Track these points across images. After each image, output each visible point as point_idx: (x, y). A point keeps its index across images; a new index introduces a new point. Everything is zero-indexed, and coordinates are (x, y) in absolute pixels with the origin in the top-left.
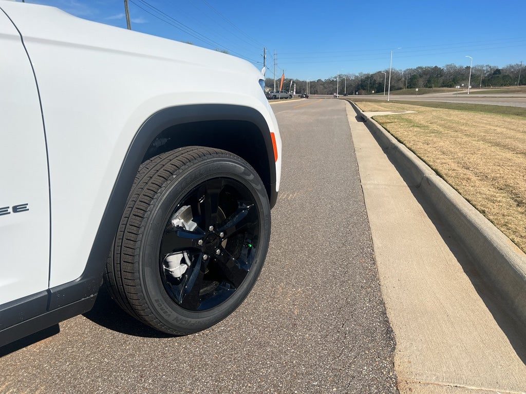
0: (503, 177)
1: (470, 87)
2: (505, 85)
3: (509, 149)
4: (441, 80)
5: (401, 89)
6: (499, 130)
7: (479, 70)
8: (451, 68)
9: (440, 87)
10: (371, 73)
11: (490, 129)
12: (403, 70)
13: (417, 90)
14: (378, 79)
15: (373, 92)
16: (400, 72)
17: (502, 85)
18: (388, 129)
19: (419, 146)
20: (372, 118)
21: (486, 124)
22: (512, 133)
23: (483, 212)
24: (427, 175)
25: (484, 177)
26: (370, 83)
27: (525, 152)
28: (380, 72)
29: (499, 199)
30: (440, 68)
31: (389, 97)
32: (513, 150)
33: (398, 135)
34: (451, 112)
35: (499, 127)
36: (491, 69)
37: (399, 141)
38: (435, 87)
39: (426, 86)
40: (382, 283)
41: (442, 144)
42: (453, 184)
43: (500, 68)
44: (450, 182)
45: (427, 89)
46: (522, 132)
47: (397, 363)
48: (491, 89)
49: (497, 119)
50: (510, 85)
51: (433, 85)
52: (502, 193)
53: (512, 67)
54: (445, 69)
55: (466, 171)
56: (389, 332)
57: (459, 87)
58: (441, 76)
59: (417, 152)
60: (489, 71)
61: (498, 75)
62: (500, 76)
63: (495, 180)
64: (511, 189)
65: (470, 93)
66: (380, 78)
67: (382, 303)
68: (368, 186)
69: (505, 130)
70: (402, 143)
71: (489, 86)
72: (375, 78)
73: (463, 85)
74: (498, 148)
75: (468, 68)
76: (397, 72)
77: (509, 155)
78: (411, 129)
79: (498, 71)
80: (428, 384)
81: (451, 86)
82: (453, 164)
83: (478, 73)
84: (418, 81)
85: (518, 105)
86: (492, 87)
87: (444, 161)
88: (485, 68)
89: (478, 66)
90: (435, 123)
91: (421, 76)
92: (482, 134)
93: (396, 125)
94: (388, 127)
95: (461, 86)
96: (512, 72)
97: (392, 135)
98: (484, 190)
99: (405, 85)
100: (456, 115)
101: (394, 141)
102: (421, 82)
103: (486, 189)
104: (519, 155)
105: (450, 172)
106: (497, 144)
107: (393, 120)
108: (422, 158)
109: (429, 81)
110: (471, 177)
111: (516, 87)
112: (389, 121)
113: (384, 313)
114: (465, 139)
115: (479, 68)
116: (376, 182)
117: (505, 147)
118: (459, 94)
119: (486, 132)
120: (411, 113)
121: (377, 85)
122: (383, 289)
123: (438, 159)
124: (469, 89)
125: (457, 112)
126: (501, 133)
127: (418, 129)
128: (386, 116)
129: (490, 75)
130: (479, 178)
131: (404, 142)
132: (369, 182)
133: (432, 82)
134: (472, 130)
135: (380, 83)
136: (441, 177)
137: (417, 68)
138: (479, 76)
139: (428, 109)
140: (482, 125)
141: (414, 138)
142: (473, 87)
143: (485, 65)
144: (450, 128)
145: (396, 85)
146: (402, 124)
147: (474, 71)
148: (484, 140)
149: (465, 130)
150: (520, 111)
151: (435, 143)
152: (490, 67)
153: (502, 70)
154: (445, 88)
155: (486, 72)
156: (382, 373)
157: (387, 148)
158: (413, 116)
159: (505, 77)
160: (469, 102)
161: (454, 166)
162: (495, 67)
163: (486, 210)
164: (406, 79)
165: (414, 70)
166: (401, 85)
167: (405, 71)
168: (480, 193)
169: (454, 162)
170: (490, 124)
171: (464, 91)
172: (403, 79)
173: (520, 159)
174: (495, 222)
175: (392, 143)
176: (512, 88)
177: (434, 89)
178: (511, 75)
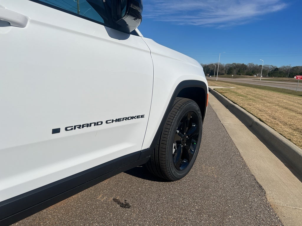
0: (295, 124)
1: (261, 76)
2: (281, 77)
3: (293, 111)
4: (246, 71)
5: (223, 74)
6: (285, 101)
7: (266, 67)
8: (252, 65)
9: (245, 75)
10: (207, 65)
11: (280, 100)
12: (225, 64)
13: (233, 76)
14: (211, 68)
15: (208, 75)
16: (223, 65)
17: (279, 77)
18: (226, 96)
19: (246, 106)
20: (214, 89)
21: (277, 97)
22: (292, 103)
23: (290, 140)
24: (255, 121)
25: (285, 124)
26: (207, 70)
27: (301, 113)
28: (212, 64)
29: (295, 134)
30: (245, 65)
31: (217, 78)
32: (296, 112)
33: (233, 100)
34: (255, 89)
35: (284, 99)
36: (273, 68)
37: (234, 103)
38: (242, 75)
39: (237, 74)
40: (249, 168)
41: (258, 106)
42: (271, 126)
43: (278, 67)
44: (269, 125)
45: (238, 75)
46: (297, 103)
47: (268, 198)
48: (273, 78)
49: (282, 95)
50: (284, 77)
51: (241, 74)
52: (296, 132)
53: (285, 67)
54: (248, 65)
55: (275, 120)
56: (260, 187)
57: (256, 76)
58: (246, 69)
59: (246, 109)
60: (272, 69)
61: (277, 71)
62: (278, 71)
63: (291, 125)
64: (300, 130)
65: (262, 80)
66: (212, 67)
67: (252, 175)
68: (225, 124)
69: (288, 101)
70: (236, 104)
71: (272, 76)
72: (209, 67)
73: (258, 75)
74: (287, 110)
75: (261, 66)
76: (222, 65)
77: (294, 114)
78: (238, 97)
79: (277, 69)
80: (284, 207)
81: (251, 75)
82: (267, 117)
83: (266, 69)
84: (233, 71)
85: (289, 88)
86: (273, 77)
87: (262, 115)
88: (270, 67)
89: (266, 65)
90: (250, 95)
91: (235, 68)
92: (277, 102)
93: (229, 94)
94: (225, 95)
95: (257, 75)
96: (285, 70)
97: (229, 99)
98: (287, 130)
99: (226, 72)
100: (258, 91)
101: (231, 103)
102: (235, 71)
103: (288, 130)
104: (299, 115)
105: (267, 120)
106: (286, 108)
107: (226, 92)
108: (250, 112)
109: (239, 71)
110: (278, 123)
111: (287, 78)
112: (224, 92)
113: (255, 179)
114: (269, 104)
115: (267, 66)
116: (228, 123)
117: (291, 110)
118: (255, 79)
119: (278, 101)
120: (235, 89)
121: (210, 72)
122: (251, 170)
123: (258, 113)
124: (261, 78)
125: (258, 90)
126: (286, 103)
127: (242, 97)
128: (222, 89)
129: (272, 71)
130: (282, 124)
131: (237, 104)
132: (225, 122)
133: (241, 72)
134: (271, 100)
135: (212, 70)
136: (263, 122)
137: (233, 64)
138: (267, 71)
139: (242, 87)
140: (275, 98)
141: (242, 102)
142: (263, 77)
143: (270, 65)
144: (258, 98)
145: (221, 72)
146: (232, 94)
147: (264, 68)
148: (278, 105)
149: (267, 100)
150: (290, 92)
151: (254, 105)
152: (273, 66)
153: (279, 68)
154: (247, 76)
155: (270, 69)
156: (264, 201)
157: (227, 106)
158: (236, 90)
159: (280, 72)
160: (261, 85)
161: (268, 117)
162: (276, 66)
163: (291, 139)
164: (226, 69)
165: (231, 65)
166: (224, 72)
167: (226, 65)
168: (285, 131)
169: (267, 115)
170: (279, 98)
171: (258, 79)
172: (225, 69)
173: (300, 117)
174: (297, 144)
175: (230, 104)
176: (284, 79)
177: (242, 76)
178: (284, 72)
